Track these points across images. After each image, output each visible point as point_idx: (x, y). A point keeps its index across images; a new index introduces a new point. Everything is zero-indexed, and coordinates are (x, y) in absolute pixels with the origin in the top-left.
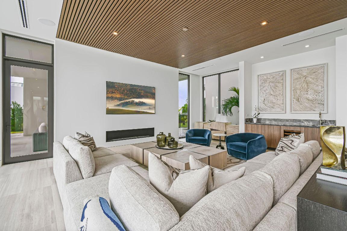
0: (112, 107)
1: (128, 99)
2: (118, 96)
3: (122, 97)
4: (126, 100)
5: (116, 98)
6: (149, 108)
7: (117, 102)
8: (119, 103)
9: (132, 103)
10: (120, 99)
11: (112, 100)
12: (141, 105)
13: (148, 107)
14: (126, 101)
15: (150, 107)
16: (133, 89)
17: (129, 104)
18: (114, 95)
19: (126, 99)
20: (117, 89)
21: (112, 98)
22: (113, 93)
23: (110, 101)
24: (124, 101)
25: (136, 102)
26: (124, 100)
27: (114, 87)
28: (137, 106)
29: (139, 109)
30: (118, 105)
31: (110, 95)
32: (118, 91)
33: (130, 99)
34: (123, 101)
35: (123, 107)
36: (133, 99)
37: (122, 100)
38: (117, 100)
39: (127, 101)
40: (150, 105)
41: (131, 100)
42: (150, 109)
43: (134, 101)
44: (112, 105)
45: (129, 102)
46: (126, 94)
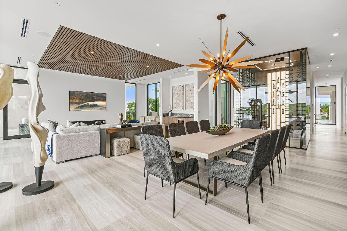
1: (84, 103)
2: (77, 101)
3: (80, 101)
5: (76, 103)
9: (88, 106)
10: (78, 103)
12: (94, 107)
13: (100, 108)
15: (102, 108)
17: (85, 107)
18: (74, 101)
19: (83, 103)
22: (73, 99)
23: (72, 104)
24: (81, 105)
26: (81, 103)
27: (74, 95)
28: (91, 107)
30: (77, 108)
31: (71, 101)
32: (77, 97)
33: (86, 102)
34: (80, 105)
35: (81, 109)
36: (88, 103)
37: (80, 104)
38: (77, 104)
39: (84, 104)
40: (101, 107)
41: (86, 103)
43: (88, 104)
46: (83, 99)
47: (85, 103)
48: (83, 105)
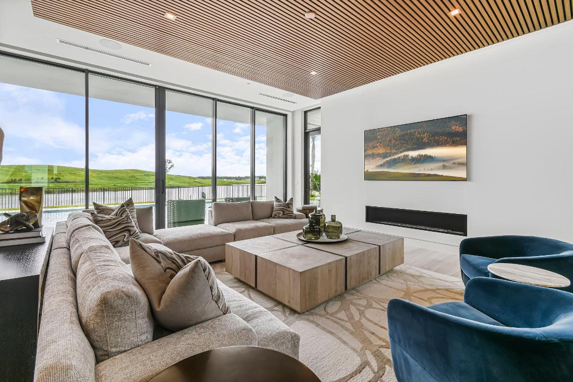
0: (373, 169)
1: (396, 154)
2: (381, 151)
3: (387, 151)
4: (393, 155)
5: (379, 155)
6: (444, 165)
7: (379, 161)
8: (382, 161)
9: (406, 161)
10: (384, 156)
11: (373, 159)
12: (422, 162)
13: (441, 164)
14: (393, 157)
15: (446, 164)
16: (406, 134)
17: (399, 162)
18: (375, 151)
20: (380, 140)
21: (373, 156)
22: (374, 147)
23: (371, 159)
24: (390, 158)
25: (412, 157)
26: (390, 156)
27: (376, 138)
28: (415, 163)
29: (418, 169)
30: (381, 166)
31: (370, 152)
32: (381, 142)
33: (401, 152)
34: (388, 159)
36: (406, 153)
37: (387, 157)
38: (380, 157)
39: (396, 157)
40: (444, 161)
41: (402, 154)
42: (444, 167)
43: (407, 156)
44: (372, 167)
45: (399, 158)
46: (395, 146)
47: (400, 155)
48: (395, 159)
